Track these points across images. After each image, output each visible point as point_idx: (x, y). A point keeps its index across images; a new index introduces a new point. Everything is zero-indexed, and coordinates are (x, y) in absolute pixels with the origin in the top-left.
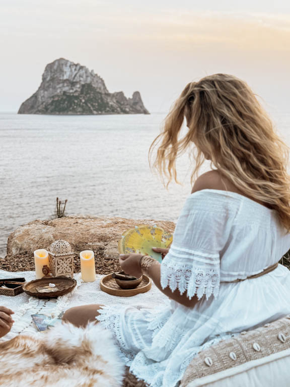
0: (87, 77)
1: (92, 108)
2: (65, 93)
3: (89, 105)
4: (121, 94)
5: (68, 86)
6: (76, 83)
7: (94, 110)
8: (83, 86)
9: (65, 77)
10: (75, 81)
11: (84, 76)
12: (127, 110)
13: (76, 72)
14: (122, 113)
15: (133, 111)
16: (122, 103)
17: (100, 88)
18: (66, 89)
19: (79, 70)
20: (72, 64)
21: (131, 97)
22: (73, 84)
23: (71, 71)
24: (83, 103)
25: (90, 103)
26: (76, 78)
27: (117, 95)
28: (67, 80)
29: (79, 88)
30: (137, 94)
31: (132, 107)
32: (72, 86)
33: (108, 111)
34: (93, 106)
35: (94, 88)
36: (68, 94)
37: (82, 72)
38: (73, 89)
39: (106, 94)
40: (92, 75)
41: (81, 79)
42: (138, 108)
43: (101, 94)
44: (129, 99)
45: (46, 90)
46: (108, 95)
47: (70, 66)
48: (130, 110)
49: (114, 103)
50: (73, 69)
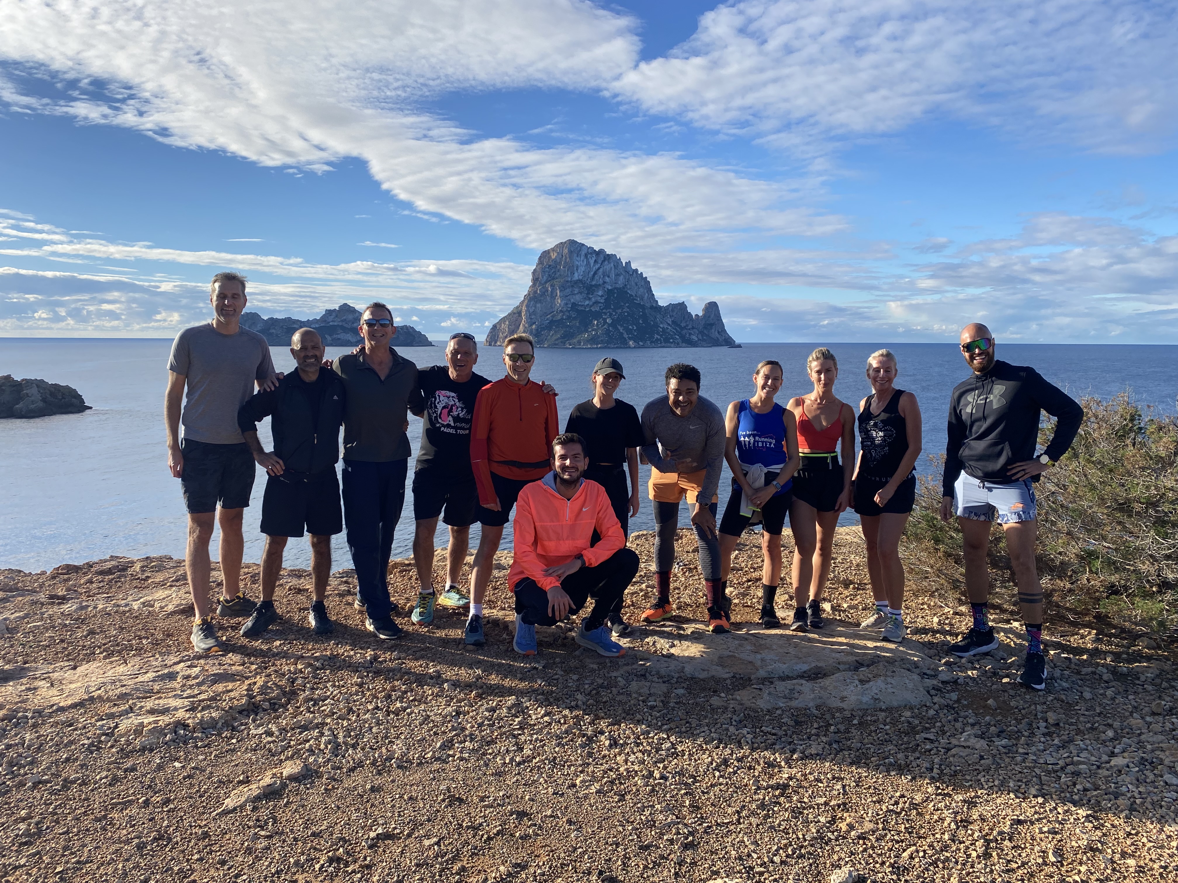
0: (618, 275)
1: (626, 336)
2: (574, 304)
3: (621, 330)
4: (682, 307)
5: (581, 293)
6: (597, 286)
7: (630, 339)
8: (610, 292)
9: (576, 277)
10: (594, 283)
11: (613, 275)
12: (694, 338)
13: (597, 266)
14: (684, 345)
15: (704, 340)
16: (683, 325)
17: (642, 299)
18: (578, 298)
19: (603, 261)
20: (590, 251)
21: (701, 314)
22: (590, 289)
23: (588, 263)
24: (609, 325)
25: (621, 326)
26: (597, 277)
27: (673, 311)
28: (580, 281)
29: (602, 296)
30: (712, 308)
31: (701, 332)
32: (588, 294)
33: (657, 340)
34: (629, 331)
35: (631, 295)
36: (580, 308)
37: (607, 266)
38: (590, 299)
39: (652, 307)
40: (627, 272)
41: (607, 279)
42: (714, 334)
43: (643, 307)
44: (697, 315)
45: (540, 302)
46: (658, 309)
47: (586, 256)
48: (699, 339)
49: (669, 324)
50: (592, 262)
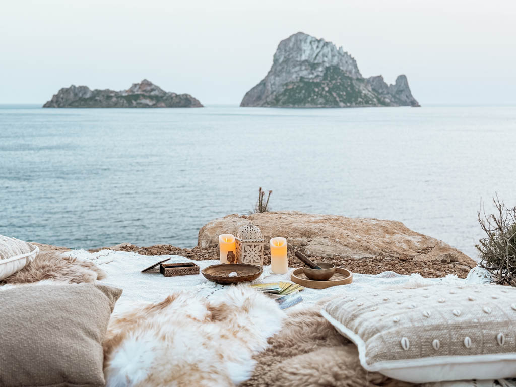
0: (333, 56)
1: (338, 99)
2: (302, 78)
3: (334, 95)
4: (380, 78)
5: (306, 69)
6: (319, 64)
7: (341, 101)
8: (327, 69)
9: (304, 58)
10: (316, 62)
11: (330, 56)
12: (387, 100)
13: (318, 50)
14: (379, 105)
15: (395, 102)
16: (380, 91)
17: (350, 72)
18: (304, 73)
19: (323, 47)
20: (314, 39)
21: (394, 83)
22: (313, 66)
23: (312, 49)
24: (326, 92)
25: (335, 92)
26: (318, 58)
27: (373, 81)
28: (306, 61)
29: (322, 71)
30: (402, 79)
31: (394, 97)
32: (312, 70)
33: (360, 102)
34: (340, 96)
35: (342, 71)
36: (306, 80)
37: (326, 50)
38: (313, 73)
39: (358, 79)
40: (339, 54)
41: (325, 59)
42: (403, 97)
43: (351, 79)
44: (391, 85)
45: (278, 76)
46: (361, 80)
47: (311, 43)
48: (391, 101)
49: (369, 91)
50: (315, 47)
